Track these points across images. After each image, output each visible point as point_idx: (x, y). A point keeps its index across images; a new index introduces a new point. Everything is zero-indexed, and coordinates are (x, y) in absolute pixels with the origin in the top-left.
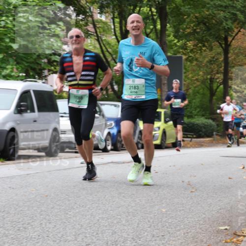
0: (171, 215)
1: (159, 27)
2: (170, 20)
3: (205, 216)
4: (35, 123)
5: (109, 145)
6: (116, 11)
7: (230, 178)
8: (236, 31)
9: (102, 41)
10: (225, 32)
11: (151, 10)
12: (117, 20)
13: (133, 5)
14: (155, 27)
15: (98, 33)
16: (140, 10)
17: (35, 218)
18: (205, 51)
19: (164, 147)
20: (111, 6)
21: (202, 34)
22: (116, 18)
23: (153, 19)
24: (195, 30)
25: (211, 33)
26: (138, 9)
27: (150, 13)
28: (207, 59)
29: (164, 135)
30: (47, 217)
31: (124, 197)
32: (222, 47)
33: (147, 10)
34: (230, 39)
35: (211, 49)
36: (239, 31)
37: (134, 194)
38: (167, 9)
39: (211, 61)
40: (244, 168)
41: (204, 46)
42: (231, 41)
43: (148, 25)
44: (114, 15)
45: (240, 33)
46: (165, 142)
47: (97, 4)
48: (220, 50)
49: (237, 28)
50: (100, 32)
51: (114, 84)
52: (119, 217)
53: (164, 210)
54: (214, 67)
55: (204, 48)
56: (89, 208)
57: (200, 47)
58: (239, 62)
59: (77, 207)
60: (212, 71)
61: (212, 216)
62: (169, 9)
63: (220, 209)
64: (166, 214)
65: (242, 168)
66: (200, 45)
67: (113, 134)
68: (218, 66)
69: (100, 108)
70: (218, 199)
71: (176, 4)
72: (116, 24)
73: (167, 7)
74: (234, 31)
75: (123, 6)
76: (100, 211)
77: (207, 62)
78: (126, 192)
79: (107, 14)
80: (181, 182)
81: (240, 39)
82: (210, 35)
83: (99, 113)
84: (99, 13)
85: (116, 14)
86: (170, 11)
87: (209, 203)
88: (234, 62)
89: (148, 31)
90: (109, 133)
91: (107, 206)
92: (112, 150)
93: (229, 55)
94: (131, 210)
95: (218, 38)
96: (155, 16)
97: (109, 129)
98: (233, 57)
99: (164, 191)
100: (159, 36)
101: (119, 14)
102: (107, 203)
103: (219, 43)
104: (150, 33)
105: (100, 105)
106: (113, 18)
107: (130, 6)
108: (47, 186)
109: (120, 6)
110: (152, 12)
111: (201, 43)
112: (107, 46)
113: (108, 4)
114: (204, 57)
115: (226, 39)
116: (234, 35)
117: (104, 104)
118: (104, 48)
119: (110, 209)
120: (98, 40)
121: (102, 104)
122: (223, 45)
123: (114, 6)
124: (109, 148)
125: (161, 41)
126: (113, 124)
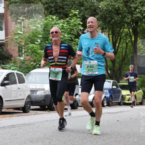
1: (133, 39)
2: (139, 35)
5: (105, 103)
6: (110, 31)
11: (129, 30)
12: (111, 36)
14: (131, 39)
16: (123, 30)
20: (108, 28)
22: (111, 35)
23: (130, 35)
26: (122, 30)
33: (127, 30)
38: (138, 30)
43: (127, 38)
44: (109, 33)
47: (100, 27)
51: (108, 70)
52: (111, 143)
53: (136, 140)
56: (95, 138)
59: (89, 138)
62: (139, 30)
64: (137, 142)
67: (108, 97)
71: (143, 27)
72: (110, 38)
73: (138, 29)
75: (114, 28)
76: (101, 140)
78: (115, 129)
79: (105, 33)
84: (101, 32)
85: (110, 32)
86: (140, 31)
89: (127, 41)
90: (105, 97)
92: (106, 106)
94: (117, 140)
96: (131, 33)
97: (105, 94)
99: (136, 129)
100: (133, 44)
101: (112, 33)
104: (129, 42)
106: (109, 35)
107: (118, 28)
108: (73, 126)
109: (112, 29)
110: (130, 31)
113: (106, 27)
123: (109, 28)
124: (105, 104)
125: (134, 47)
126: (108, 92)
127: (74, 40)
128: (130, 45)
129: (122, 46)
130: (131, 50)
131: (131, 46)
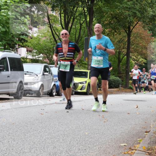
0: (90, 137)
1: (88, 19)
2: (95, 15)
3: (112, 137)
4: (8, 78)
5: (54, 92)
6: (62, 10)
7: (128, 114)
8: (135, 23)
9: (53, 28)
10: (129, 23)
11: (84, 9)
12: (63, 15)
13: (73, 6)
14: (86, 19)
15: (51, 23)
16: (77, 9)
17: (5, 138)
18: (116, 35)
19: (88, 94)
20: (59, 6)
21: (115, 24)
22: (62, 13)
23: (85, 15)
24: (110, 22)
25: (120, 24)
26: (76, 8)
27: (83, 11)
28: (117, 40)
29: (89, 86)
30: (13, 137)
31: (62, 125)
32: (126, 33)
33: (81, 9)
34: (131, 28)
35: (120, 34)
36: (137, 23)
37: (68, 123)
38: (94, 9)
39: (119, 41)
40: (137, 107)
41: (116, 32)
42: (132, 29)
43: (81, 18)
44: (61, 12)
45: (138, 24)
46: (89, 91)
47: (51, 5)
48: (125, 34)
49: (136, 21)
50: (52, 22)
52: (59, 137)
53: (87, 133)
54: (121, 44)
55: (115, 33)
56: (39, 132)
57: (113, 32)
58: (137, 42)
59: (32, 131)
60: (120, 47)
61: (116, 137)
62: (95, 9)
63: (122, 133)
64: (88, 136)
65: (136, 107)
66: (113, 31)
67: (57, 85)
68: (123, 44)
69: (49, 69)
70: (121, 127)
71: (99, 6)
72: (62, 18)
73: (94, 7)
74: (134, 23)
75: (67, 6)
76: (47, 134)
77: (117, 41)
78: (63, 122)
79: (57, 11)
80: (98, 116)
81: (138, 28)
82: (120, 25)
83: (49, 72)
84: (51, 10)
85: (62, 11)
86: (95, 10)
87: (115, 129)
88: (134, 42)
89: (82, 22)
90: (55, 85)
91: (51, 130)
92: (56, 95)
93: (131, 38)
94: (66, 133)
95: (124, 27)
96: (86, 13)
97: (54, 82)
98: (133, 39)
99: (87, 121)
100: (88, 25)
101: (64, 11)
102: (51, 129)
103: (125, 30)
104: (83, 23)
105: (50, 67)
106: (60, 14)
107: (71, 6)
108: (14, 118)
109: (65, 7)
110: (84, 11)
111: (114, 30)
112: (56, 31)
113: (57, 5)
114: (116, 39)
115: (129, 28)
116: (134, 25)
117: (52, 67)
118: (54, 32)
119: (53, 132)
120: (50, 27)
121: (51, 67)
122: (127, 32)
123: (61, 6)
124: (54, 94)
125: (89, 28)
126: (58, 79)
127: (20, 19)
128: (85, 26)
129: (76, 27)
130: (85, 31)
131: (86, 28)
